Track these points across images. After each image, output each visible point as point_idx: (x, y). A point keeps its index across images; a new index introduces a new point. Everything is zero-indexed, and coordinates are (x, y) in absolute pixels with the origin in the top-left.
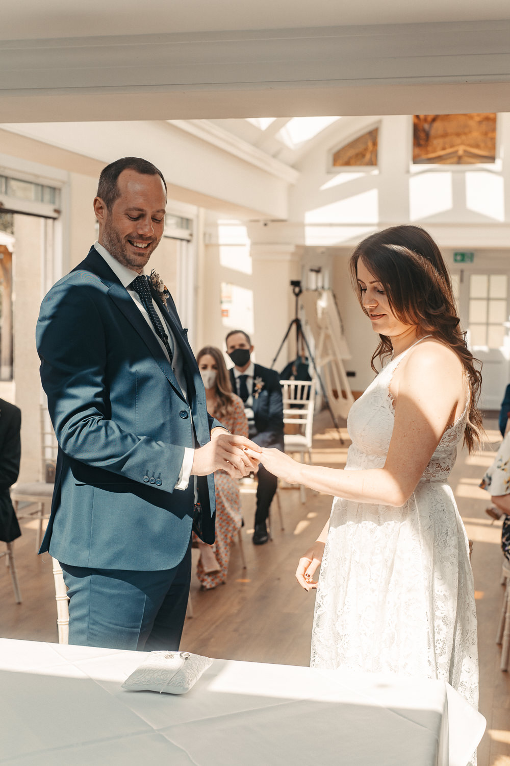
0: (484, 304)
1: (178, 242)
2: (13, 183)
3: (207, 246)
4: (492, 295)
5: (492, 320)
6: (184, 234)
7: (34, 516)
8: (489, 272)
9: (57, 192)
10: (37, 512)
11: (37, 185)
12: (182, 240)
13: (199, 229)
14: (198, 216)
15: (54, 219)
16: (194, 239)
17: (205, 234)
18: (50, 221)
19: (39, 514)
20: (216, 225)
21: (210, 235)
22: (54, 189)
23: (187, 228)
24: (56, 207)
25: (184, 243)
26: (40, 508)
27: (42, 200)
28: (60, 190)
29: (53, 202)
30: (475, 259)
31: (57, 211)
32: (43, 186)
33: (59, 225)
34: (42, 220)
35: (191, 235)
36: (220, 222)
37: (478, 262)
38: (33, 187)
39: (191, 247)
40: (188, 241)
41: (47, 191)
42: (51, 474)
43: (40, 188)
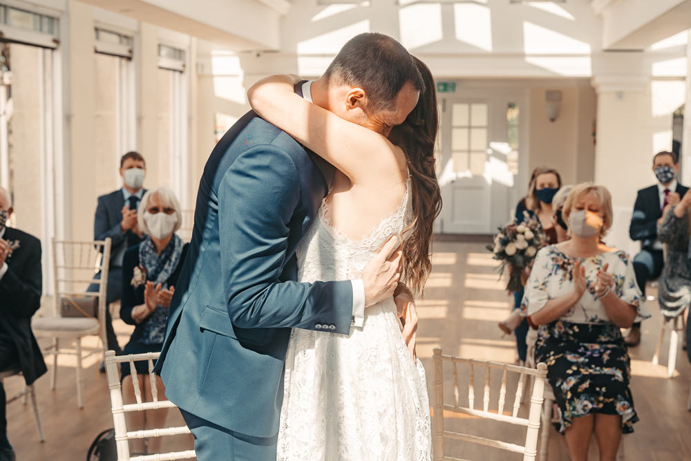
0: (465, 131)
1: (171, 73)
2: (12, 13)
3: (200, 77)
4: (474, 123)
5: (473, 147)
6: (177, 65)
7: (49, 351)
8: (470, 101)
9: (55, 21)
10: (51, 348)
11: (35, 14)
12: (174, 70)
13: (191, 59)
14: (190, 47)
15: (53, 49)
16: (187, 70)
17: (197, 65)
18: (48, 52)
19: (54, 349)
20: (209, 56)
21: (203, 66)
22: (51, 18)
23: (180, 58)
24: (55, 37)
25: (177, 74)
26: (54, 342)
27: (41, 30)
28: (58, 19)
29: (51, 32)
30: (457, 88)
31: (56, 41)
32: (41, 16)
33: (58, 56)
34: (40, 50)
35: (184, 66)
36: (214, 52)
37: (459, 91)
38: (31, 16)
39: (185, 77)
40: (181, 72)
41: (46, 21)
42: (66, 309)
43: (37, 18)
